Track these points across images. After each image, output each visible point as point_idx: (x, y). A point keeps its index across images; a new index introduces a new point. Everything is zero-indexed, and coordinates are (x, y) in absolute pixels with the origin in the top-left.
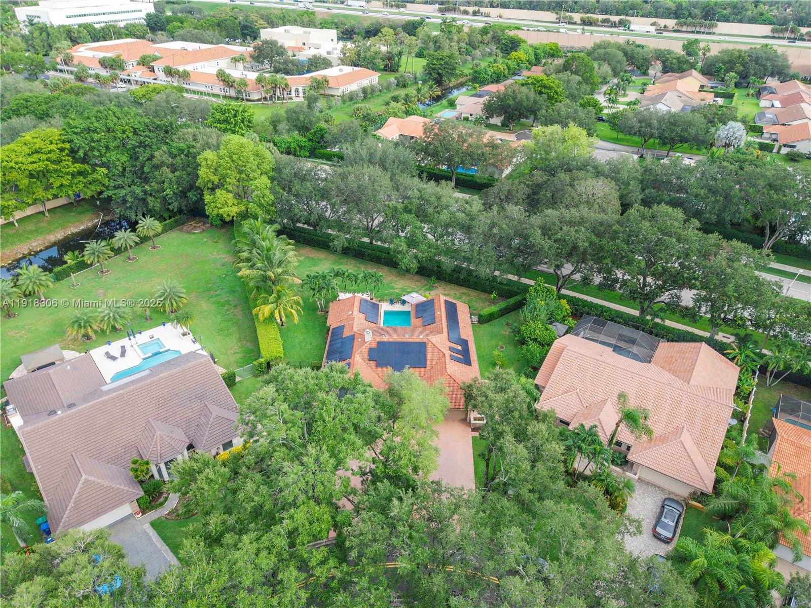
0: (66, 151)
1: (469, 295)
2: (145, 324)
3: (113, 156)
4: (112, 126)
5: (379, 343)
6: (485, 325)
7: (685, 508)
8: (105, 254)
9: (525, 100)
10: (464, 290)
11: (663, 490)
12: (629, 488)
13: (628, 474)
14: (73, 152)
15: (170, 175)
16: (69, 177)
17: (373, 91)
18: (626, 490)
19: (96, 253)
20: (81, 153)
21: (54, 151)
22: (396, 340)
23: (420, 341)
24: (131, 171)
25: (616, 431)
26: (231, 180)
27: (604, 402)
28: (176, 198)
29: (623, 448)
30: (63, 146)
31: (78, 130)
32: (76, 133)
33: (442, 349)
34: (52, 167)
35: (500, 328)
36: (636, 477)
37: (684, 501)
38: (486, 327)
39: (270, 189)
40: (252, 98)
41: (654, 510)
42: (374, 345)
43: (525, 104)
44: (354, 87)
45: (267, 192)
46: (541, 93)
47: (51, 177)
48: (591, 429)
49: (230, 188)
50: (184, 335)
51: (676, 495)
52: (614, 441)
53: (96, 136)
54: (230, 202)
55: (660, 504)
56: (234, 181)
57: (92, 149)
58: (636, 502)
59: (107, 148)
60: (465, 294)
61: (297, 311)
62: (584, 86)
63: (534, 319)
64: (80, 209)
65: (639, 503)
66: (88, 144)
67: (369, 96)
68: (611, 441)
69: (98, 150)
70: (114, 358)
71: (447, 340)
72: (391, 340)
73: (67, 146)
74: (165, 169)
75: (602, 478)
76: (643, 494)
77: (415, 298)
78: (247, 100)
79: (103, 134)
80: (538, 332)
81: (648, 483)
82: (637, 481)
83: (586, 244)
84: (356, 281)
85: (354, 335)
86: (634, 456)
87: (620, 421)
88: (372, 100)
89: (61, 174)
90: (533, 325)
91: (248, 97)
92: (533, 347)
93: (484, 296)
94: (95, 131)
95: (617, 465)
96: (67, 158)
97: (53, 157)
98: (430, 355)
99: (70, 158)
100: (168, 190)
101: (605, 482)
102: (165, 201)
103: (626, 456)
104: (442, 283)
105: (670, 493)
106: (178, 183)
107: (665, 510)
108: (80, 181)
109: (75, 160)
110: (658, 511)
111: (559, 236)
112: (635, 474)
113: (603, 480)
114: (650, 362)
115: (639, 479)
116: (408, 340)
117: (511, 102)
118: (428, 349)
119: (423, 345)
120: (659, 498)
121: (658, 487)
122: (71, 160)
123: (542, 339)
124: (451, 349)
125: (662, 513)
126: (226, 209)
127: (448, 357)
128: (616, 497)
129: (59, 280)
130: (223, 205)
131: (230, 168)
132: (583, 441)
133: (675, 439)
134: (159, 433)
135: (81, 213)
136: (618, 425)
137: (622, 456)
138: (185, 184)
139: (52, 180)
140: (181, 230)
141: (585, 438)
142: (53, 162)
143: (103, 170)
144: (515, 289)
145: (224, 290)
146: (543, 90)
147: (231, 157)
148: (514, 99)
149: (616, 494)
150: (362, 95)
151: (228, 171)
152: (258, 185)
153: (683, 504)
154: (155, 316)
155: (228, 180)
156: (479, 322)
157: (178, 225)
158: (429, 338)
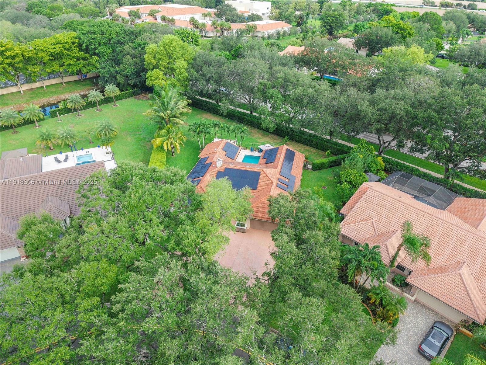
0: (76, 44)
1: (311, 152)
2: (88, 145)
3: (102, 49)
4: (105, 31)
5: (226, 168)
6: (316, 172)
7: (455, 333)
8: (80, 103)
9: (384, 36)
10: (308, 148)
11: (436, 314)
12: (400, 304)
13: (405, 294)
14: (80, 45)
15: (131, 60)
16: (75, 60)
17: (284, 34)
18: (398, 306)
19: (74, 102)
20: (84, 46)
21: (69, 43)
22: (239, 168)
23: (257, 171)
24: (111, 59)
25: (397, 253)
26: (163, 63)
27: (394, 232)
28: (134, 76)
29: (406, 272)
30: (74, 40)
31: (85, 32)
32: (83, 34)
33: (272, 179)
34: (65, 52)
35: (327, 174)
36: (413, 299)
37: (455, 327)
38: (317, 173)
39: (186, 69)
40: (208, 35)
41: (424, 329)
42: (222, 170)
43: (383, 39)
44: (272, 31)
45: (183, 71)
46: (397, 33)
47: (65, 58)
48: (374, 247)
49: (163, 68)
50: (107, 153)
51: (449, 321)
52: (396, 264)
53: (94, 36)
54: (161, 78)
55: (431, 325)
56: (165, 63)
57: (91, 44)
58: (408, 320)
59: (100, 44)
60: (308, 151)
61: (180, 144)
62: (432, 32)
63: (352, 167)
64: (84, 83)
65: (411, 321)
66: (89, 40)
67: (281, 38)
68: (392, 263)
69: (95, 45)
70: (59, 162)
71: (279, 174)
72: (235, 168)
73: (77, 41)
74: (128, 57)
75: (378, 291)
76: (417, 314)
77: (267, 147)
78: (205, 37)
79: (99, 35)
80: (352, 176)
81: (423, 306)
82: (413, 303)
83: (403, 113)
84: (228, 132)
85: (212, 163)
86: (413, 279)
87: (401, 245)
88: (283, 40)
89: (70, 57)
90: (350, 171)
91: (206, 35)
92: (346, 186)
93: (321, 153)
94: (94, 33)
95: (397, 285)
96: (76, 48)
97: (67, 46)
98: (262, 181)
99: (78, 48)
100: (128, 70)
101: (380, 296)
102: (127, 77)
103: (406, 279)
104: (293, 143)
105: (443, 317)
106: (135, 66)
107: (434, 331)
108: (81, 63)
109: (81, 50)
110: (428, 330)
111: (381, 106)
112: (413, 296)
113: (378, 294)
114: (445, 210)
115: (415, 300)
116: (248, 169)
117: (374, 37)
118: (261, 177)
119: (258, 174)
120: (431, 319)
121: (433, 311)
122: (78, 50)
123: (356, 182)
124: (278, 179)
125: (430, 332)
126: (157, 81)
127: (274, 184)
128: (388, 311)
129: (52, 117)
130: (156, 79)
131: (163, 55)
132: (364, 257)
133: (454, 271)
134: (50, 204)
135: (83, 85)
136: (399, 249)
137: (402, 278)
138: (139, 67)
139: (64, 61)
140: (135, 98)
141: (366, 255)
142: (68, 50)
143: (96, 57)
144: (346, 149)
145: (146, 132)
146: (399, 31)
147: (164, 47)
148: (377, 36)
149: (388, 308)
150: (276, 36)
151: (162, 57)
152: (178, 66)
153: (454, 329)
154: (96, 141)
155: (161, 62)
156: (312, 169)
157: (134, 95)
158: (264, 170)
